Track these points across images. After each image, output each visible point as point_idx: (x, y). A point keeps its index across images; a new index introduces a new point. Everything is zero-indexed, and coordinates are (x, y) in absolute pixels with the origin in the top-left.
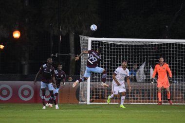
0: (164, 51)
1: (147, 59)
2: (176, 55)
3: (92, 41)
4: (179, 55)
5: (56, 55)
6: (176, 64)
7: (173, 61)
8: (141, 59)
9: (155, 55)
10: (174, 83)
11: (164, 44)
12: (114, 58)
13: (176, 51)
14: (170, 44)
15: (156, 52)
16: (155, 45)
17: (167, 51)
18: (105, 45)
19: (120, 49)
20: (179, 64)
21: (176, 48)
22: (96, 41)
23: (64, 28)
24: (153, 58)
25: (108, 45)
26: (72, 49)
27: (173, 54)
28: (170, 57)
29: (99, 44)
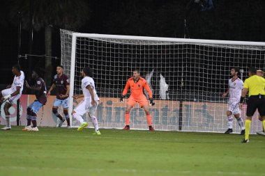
0: (180, 56)
1: (155, 65)
2: (197, 61)
3: (78, 38)
4: (202, 61)
5: (26, 56)
6: (197, 74)
7: (193, 70)
8: (147, 65)
9: (168, 61)
10: (193, 101)
11: (181, 46)
12: (108, 64)
13: (198, 56)
14: (189, 46)
15: (168, 56)
16: (168, 46)
17: (185, 55)
18: (96, 44)
19: (117, 51)
20: (201, 75)
21: (198, 52)
22: (83, 38)
23: (37, 19)
24: (164, 65)
25: (100, 44)
26: (49, 51)
27: (193, 60)
28: (189, 65)
29: (87, 43)
